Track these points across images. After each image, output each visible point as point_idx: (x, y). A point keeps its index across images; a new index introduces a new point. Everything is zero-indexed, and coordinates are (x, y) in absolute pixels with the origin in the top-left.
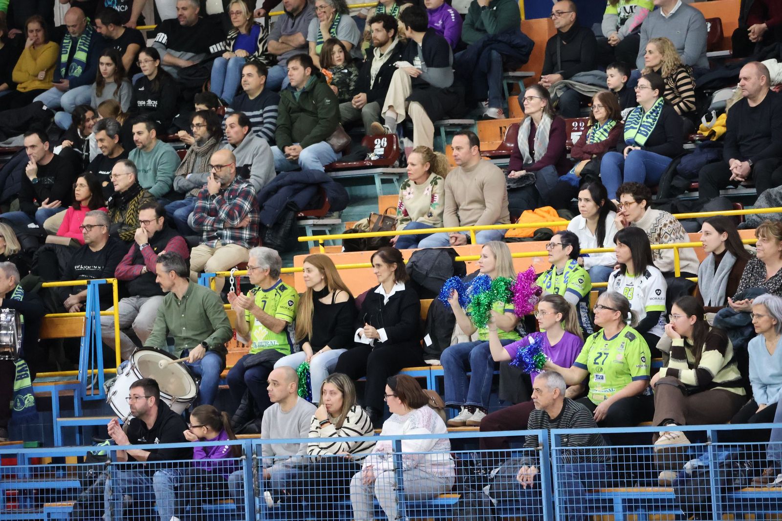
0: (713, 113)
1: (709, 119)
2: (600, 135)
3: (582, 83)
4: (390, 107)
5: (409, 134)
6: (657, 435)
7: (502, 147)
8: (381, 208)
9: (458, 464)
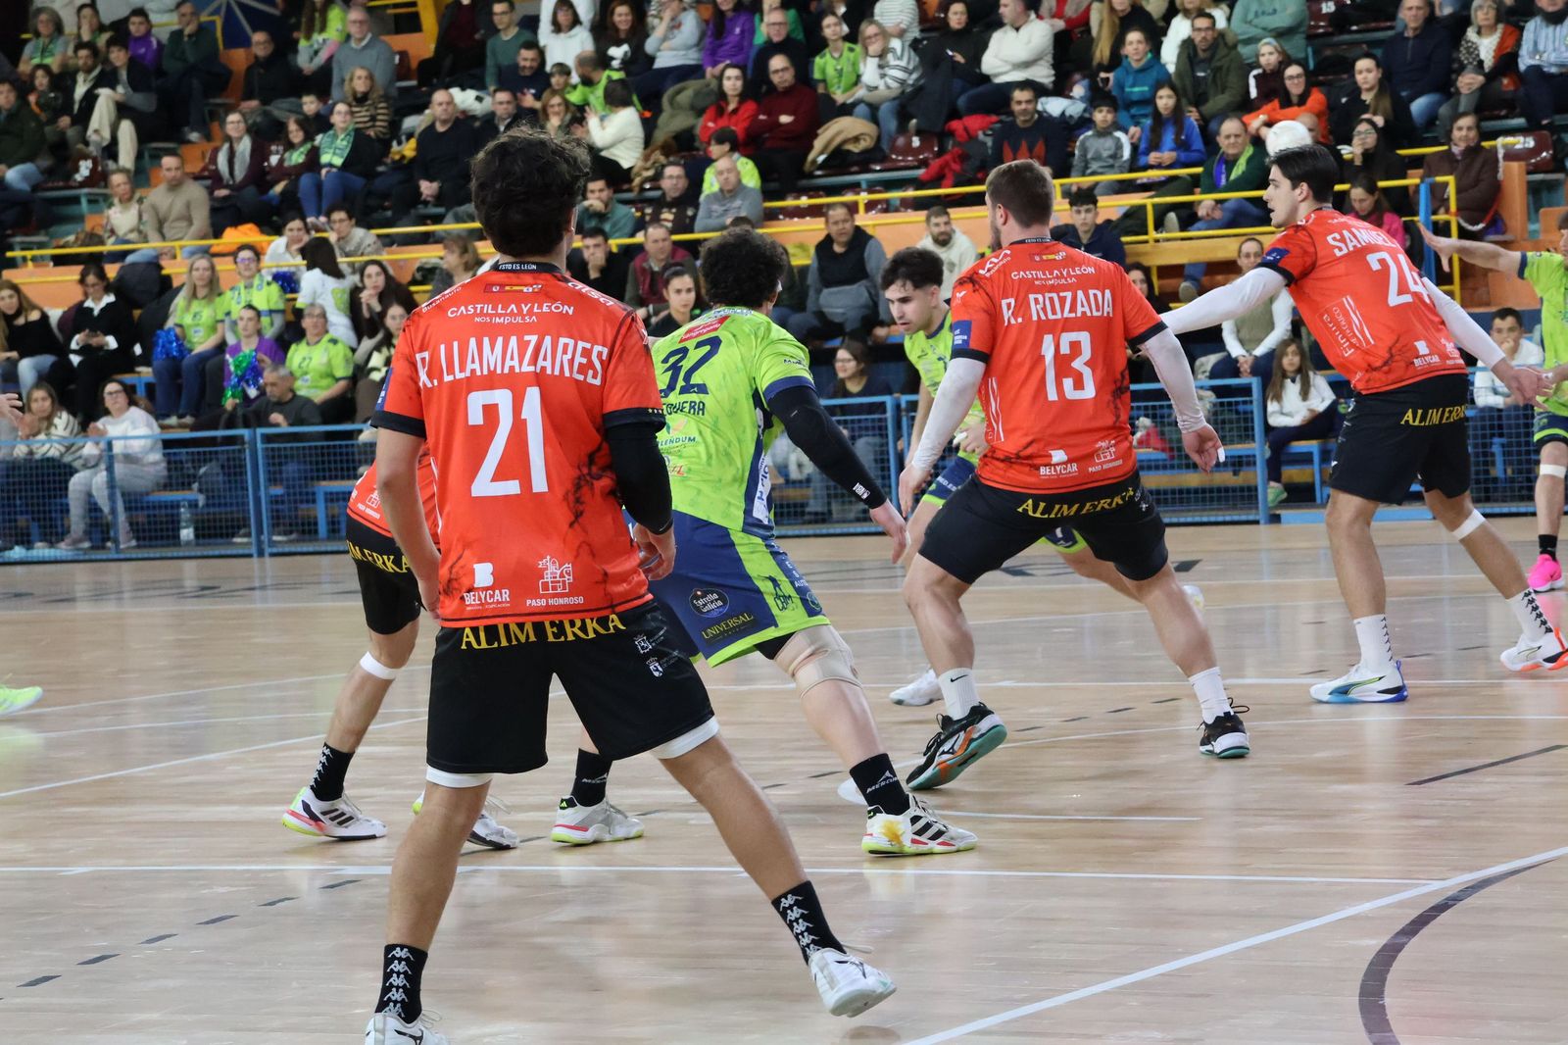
0: (403, 138)
1: (400, 143)
2: (297, 157)
3: (279, 109)
4: (96, 131)
5: (114, 156)
6: (360, 431)
7: (204, 169)
8: (88, 226)
9: (169, 463)
